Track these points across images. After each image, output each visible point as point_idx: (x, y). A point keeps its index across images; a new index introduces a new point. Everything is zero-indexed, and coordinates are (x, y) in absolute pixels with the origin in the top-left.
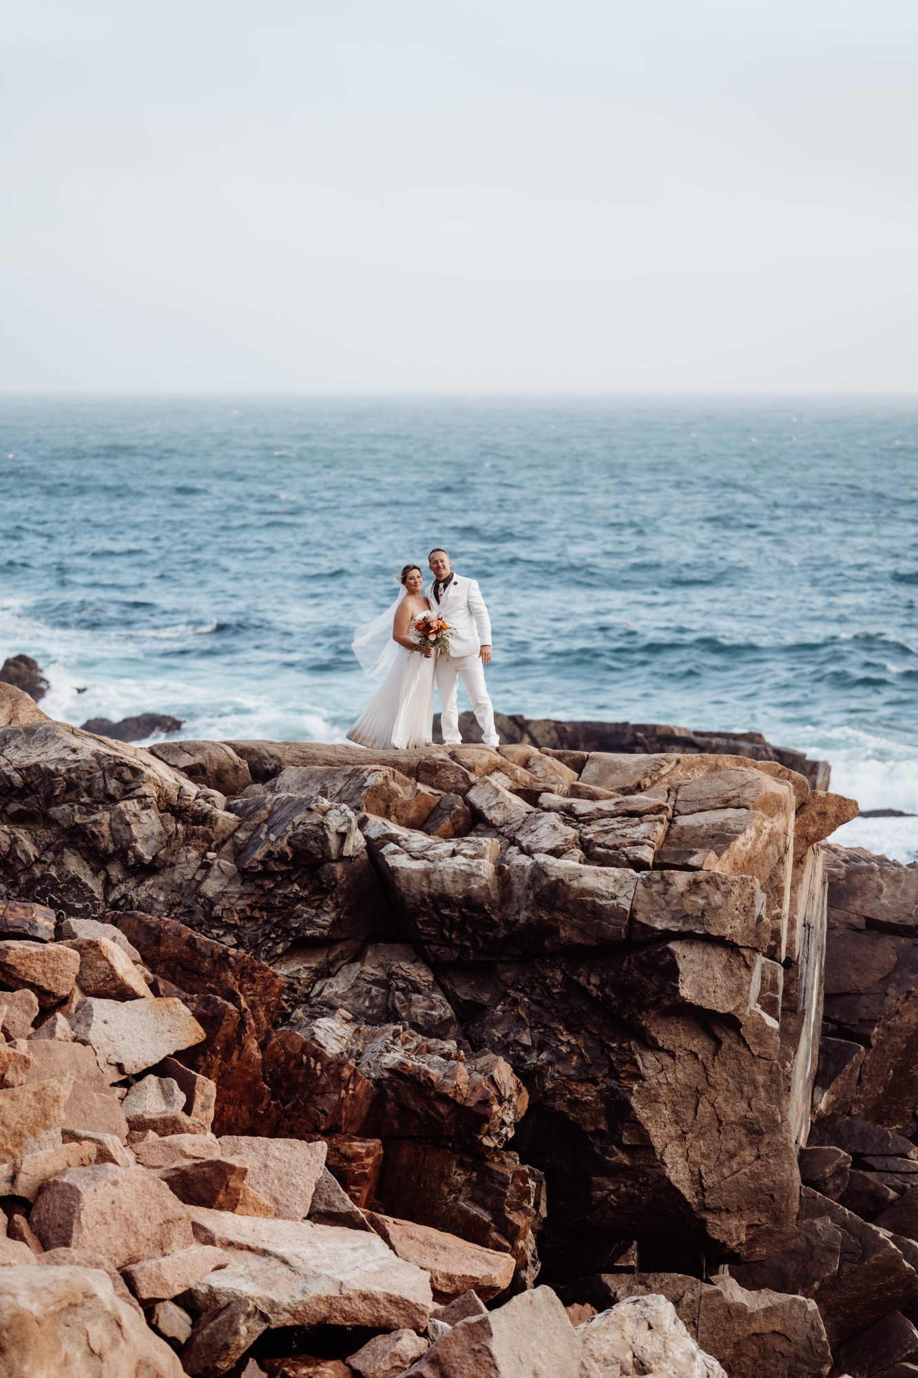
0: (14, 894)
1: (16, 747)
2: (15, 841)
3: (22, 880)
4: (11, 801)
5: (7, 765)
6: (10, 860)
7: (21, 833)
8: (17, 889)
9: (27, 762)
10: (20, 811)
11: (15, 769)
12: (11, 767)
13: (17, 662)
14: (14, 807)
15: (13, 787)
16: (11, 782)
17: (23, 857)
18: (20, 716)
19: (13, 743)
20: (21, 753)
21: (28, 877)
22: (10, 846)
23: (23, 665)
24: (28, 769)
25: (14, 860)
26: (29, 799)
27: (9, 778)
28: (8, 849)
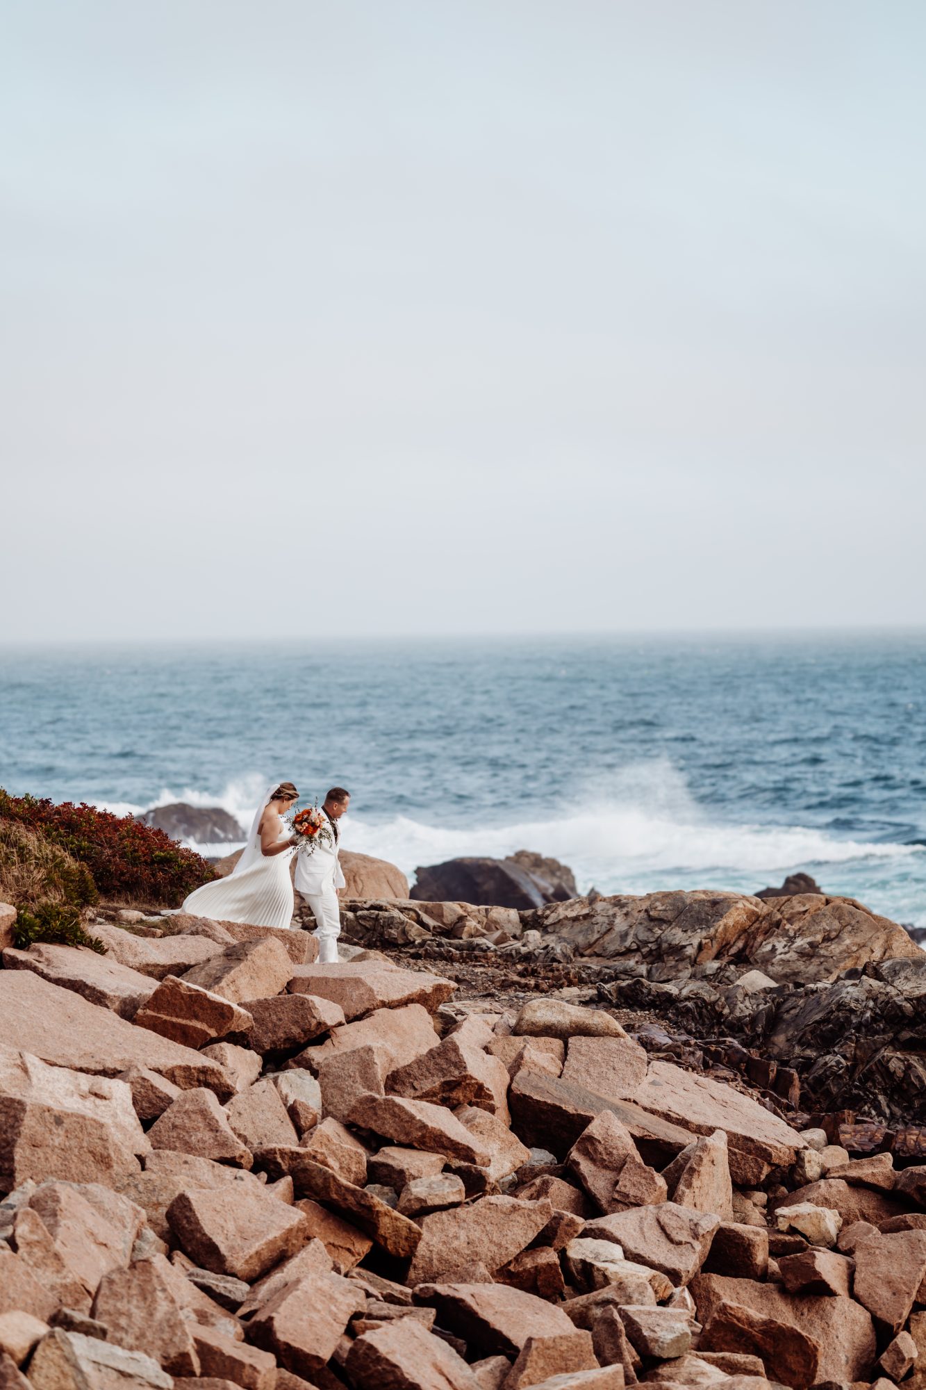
0: (909, 1117)
1: (906, 978)
2: (909, 1067)
3: (916, 1103)
4: (903, 1029)
5: (898, 995)
6: (905, 1085)
7: (914, 1060)
8: (912, 1113)
9: (917, 993)
10: (912, 1038)
11: (906, 999)
12: (901, 997)
13: (797, 880)
14: (906, 1035)
15: (904, 1016)
16: (902, 1011)
17: (916, 1082)
18: (894, 946)
19: (903, 974)
20: (911, 984)
21: (922, 1101)
22: (904, 1072)
23: (802, 883)
24: (918, 999)
25: (908, 1085)
26: (920, 1027)
27: (900, 1007)
28: (902, 1075)
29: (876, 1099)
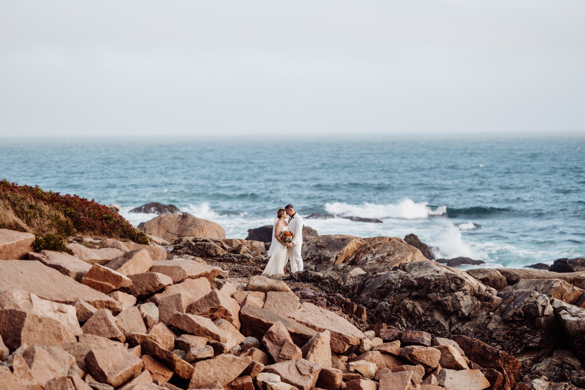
0: (414, 327)
1: (415, 270)
2: (415, 307)
3: (417, 322)
4: (413, 291)
5: (412, 277)
6: (413, 314)
7: (417, 304)
8: (416, 326)
9: (419, 276)
10: (417, 295)
11: (415, 279)
12: (413, 278)
13: (410, 237)
14: (414, 293)
15: (414, 286)
16: (413, 284)
17: (418, 313)
18: (416, 258)
19: (414, 269)
20: (417, 273)
21: (420, 321)
22: (413, 309)
23: (412, 238)
24: (420, 279)
25: (414, 314)
26: (420, 291)
27: (412, 282)
28: (412, 310)
29: (401, 320)
